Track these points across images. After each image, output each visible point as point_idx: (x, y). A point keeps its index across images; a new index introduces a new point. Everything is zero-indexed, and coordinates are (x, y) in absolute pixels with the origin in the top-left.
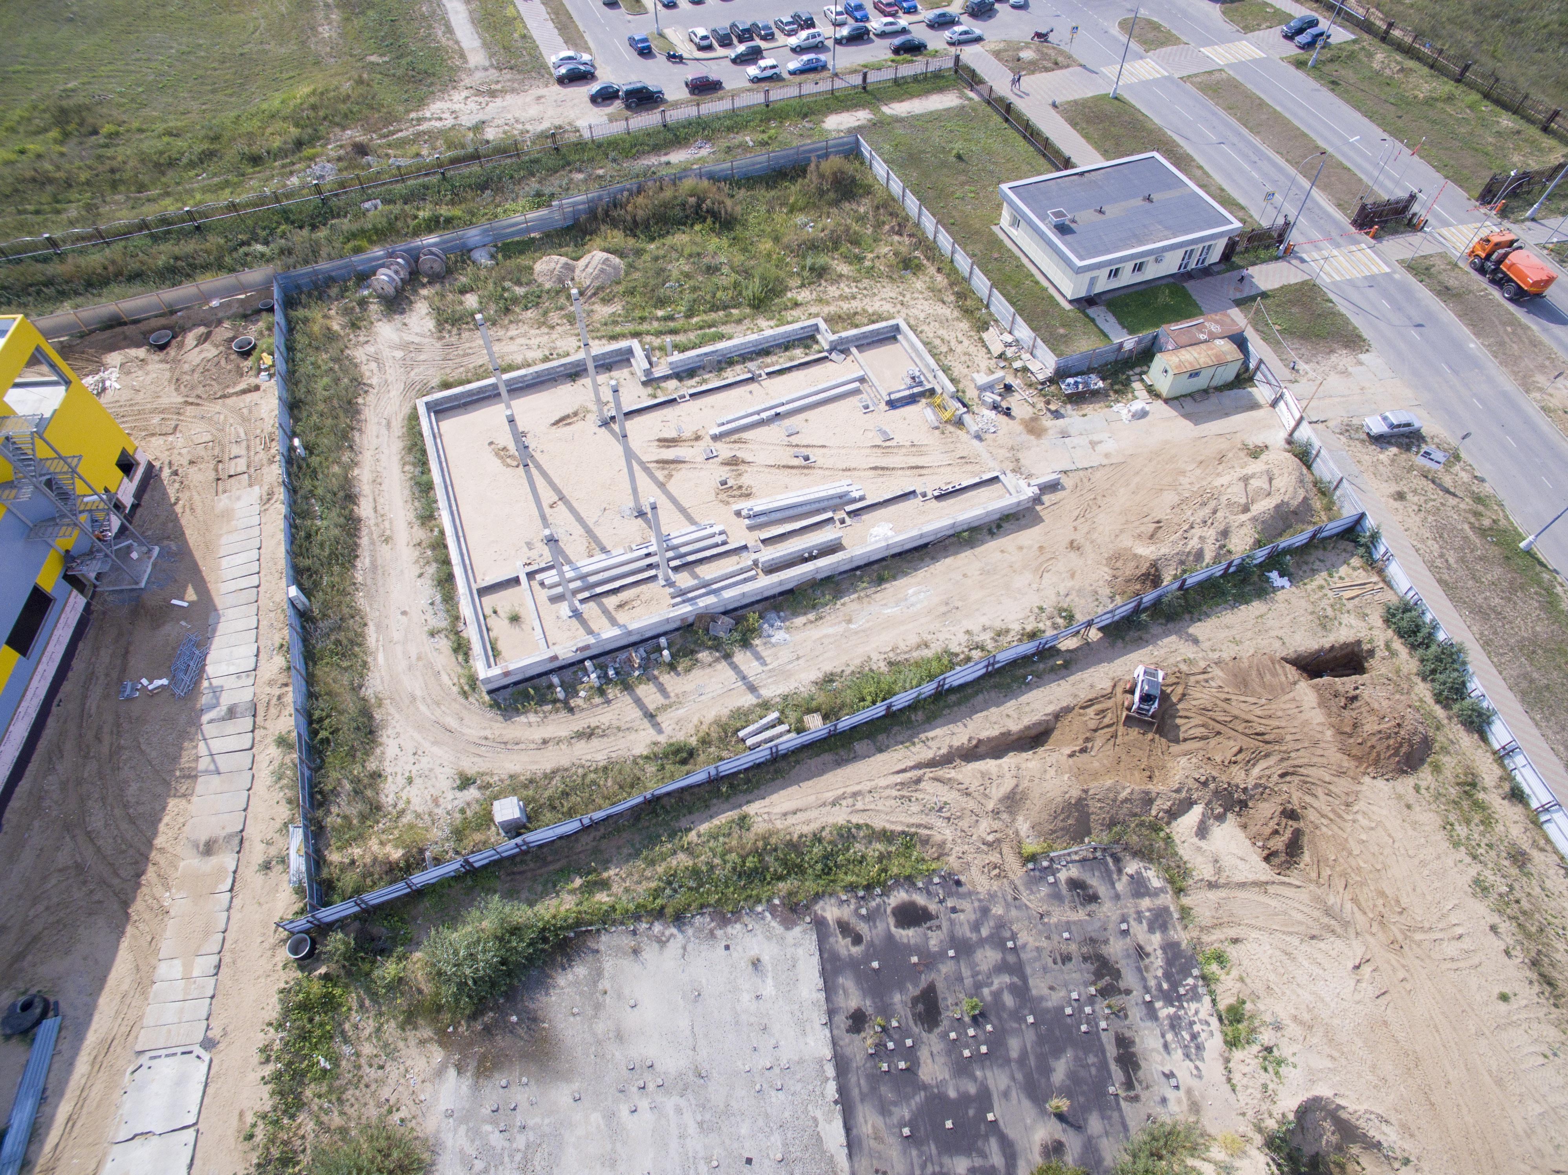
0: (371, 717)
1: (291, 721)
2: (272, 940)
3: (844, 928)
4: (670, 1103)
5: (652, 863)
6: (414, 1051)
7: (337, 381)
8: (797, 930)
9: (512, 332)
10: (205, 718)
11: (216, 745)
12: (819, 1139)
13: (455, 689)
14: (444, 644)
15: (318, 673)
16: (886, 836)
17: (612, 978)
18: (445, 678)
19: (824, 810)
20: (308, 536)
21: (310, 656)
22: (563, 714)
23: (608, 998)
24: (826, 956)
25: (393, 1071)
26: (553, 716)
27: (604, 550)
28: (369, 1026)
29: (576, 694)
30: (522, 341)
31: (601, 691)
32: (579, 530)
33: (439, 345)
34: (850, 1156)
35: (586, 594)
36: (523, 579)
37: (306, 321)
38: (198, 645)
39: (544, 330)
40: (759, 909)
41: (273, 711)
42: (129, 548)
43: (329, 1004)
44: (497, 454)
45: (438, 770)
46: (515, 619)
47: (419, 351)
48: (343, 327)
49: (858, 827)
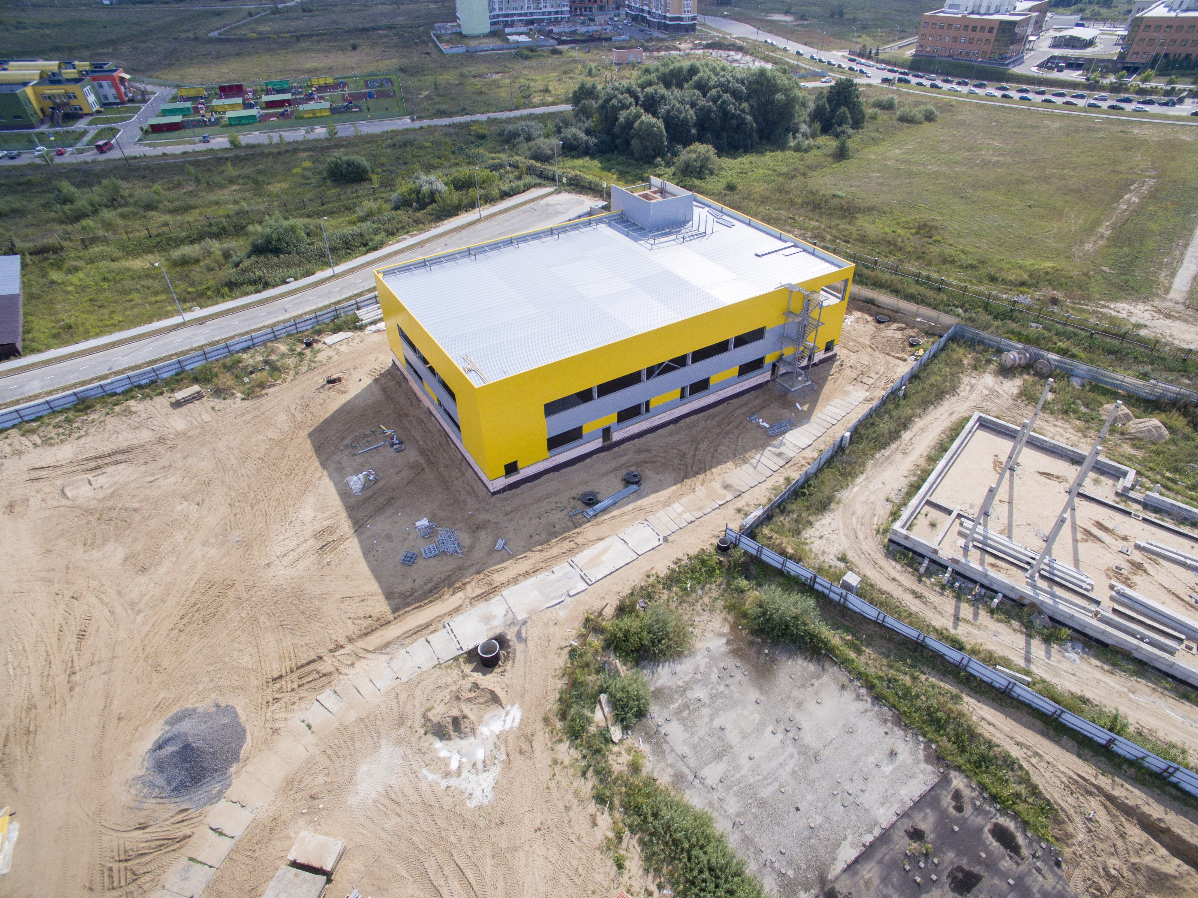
0: (829, 503)
1: (798, 477)
2: (716, 533)
3: (957, 796)
4: (790, 749)
5: (891, 667)
6: (720, 619)
7: (944, 381)
8: (930, 768)
9: (1058, 423)
10: (769, 448)
11: (764, 459)
12: (838, 845)
13: (875, 527)
14: (889, 507)
15: (826, 470)
16: (1034, 791)
17: (821, 685)
18: (875, 519)
19: (1008, 740)
20: (872, 424)
21: (829, 462)
22: (915, 578)
23: (811, 688)
24: (933, 793)
25: (706, 616)
26: (909, 576)
27: (1010, 537)
28: (715, 594)
29: (929, 577)
30: (1061, 430)
31: (943, 587)
32: (1005, 520)
33: (1011, 402)
34: (845, 871)
35: (980, 546)
36: (954, 515)
37: (953, 350)
38: (791, 424)
39: (1080, 434)
40: (921, 739)
41: (795, 468)
42: (800, 375)
43: (711, 572)
44: (994, 462)
45: (836, 544)
46: (933, 525)
47: (998, 397)
48: (969, 364)
49: (1021, 767)
